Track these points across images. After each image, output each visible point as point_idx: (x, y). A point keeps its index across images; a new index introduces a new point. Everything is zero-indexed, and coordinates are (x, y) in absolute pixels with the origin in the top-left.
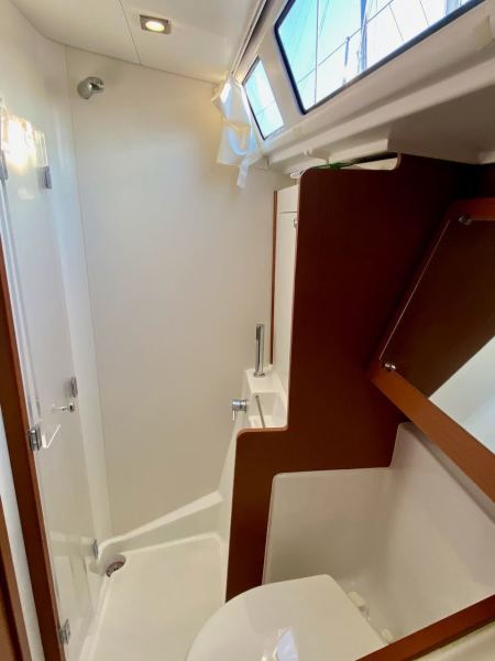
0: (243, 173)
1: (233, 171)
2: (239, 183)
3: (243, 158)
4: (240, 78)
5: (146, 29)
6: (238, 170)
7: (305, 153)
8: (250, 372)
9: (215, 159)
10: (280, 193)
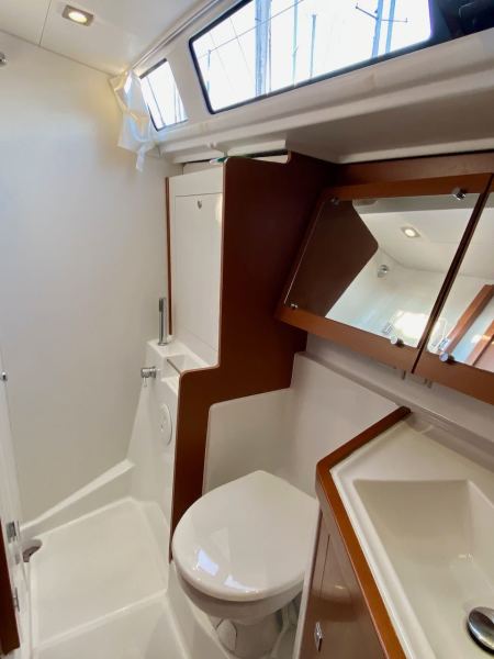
0: (141, 159)
1: (132, 156)
2: (137, 167)
3: (140, 145)
4: (139, 72)
5: (68, 18)
6: (136, 155)
7: (209, 145)
8: (153, 344)
9: (117, 142)
10: (171, 179)
